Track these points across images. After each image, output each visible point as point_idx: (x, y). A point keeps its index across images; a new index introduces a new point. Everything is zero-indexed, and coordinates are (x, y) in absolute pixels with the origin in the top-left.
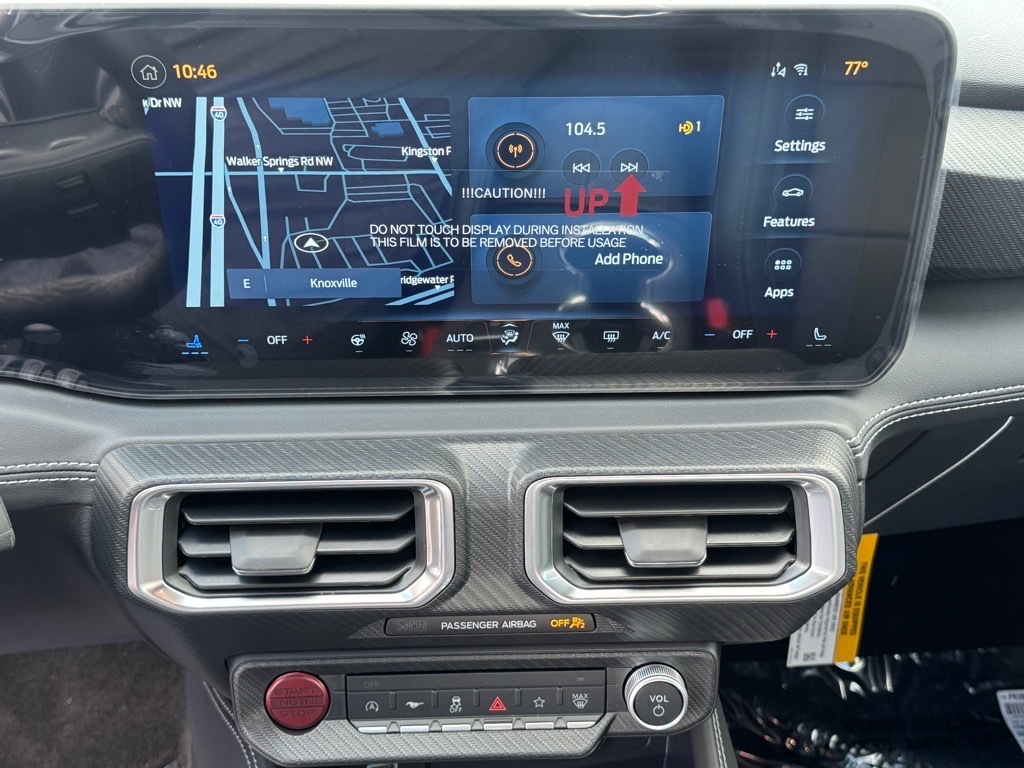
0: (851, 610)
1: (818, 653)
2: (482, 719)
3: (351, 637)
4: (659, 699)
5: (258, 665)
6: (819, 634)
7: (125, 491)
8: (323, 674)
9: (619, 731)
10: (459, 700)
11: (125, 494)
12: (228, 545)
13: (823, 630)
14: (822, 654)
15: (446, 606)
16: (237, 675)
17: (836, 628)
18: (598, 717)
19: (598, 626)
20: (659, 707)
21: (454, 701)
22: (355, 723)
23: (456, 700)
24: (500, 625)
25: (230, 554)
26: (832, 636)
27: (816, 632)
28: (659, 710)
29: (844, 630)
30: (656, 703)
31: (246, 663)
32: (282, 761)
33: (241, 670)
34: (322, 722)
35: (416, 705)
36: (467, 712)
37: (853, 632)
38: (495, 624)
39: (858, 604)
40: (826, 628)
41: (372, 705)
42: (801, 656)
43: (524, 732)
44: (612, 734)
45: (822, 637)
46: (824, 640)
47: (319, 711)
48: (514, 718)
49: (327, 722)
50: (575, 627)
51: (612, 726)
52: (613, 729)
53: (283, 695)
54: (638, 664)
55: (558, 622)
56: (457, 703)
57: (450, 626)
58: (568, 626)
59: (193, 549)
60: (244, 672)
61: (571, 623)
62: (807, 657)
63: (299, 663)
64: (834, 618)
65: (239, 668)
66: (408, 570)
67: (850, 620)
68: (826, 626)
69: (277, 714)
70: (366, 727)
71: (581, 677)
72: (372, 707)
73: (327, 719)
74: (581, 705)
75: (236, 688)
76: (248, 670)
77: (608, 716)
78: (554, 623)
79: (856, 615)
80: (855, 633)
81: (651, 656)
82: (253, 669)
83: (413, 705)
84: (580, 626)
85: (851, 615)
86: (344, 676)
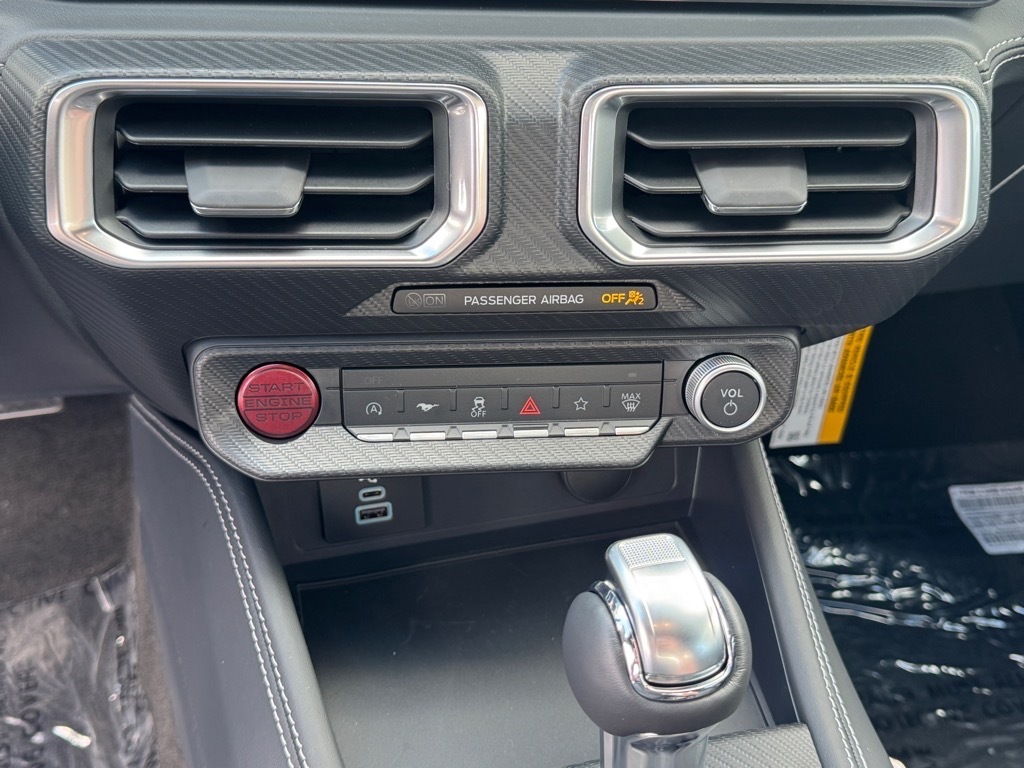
0: (842, 384)
1: (803, 432)
2: (510, 425)
3: (348, 314)
4: (732, 393)
5: (227, 353)
6: (805, 412)
7: (40, 91)
8: (312, 367)
9: (676, 439)
10: (482, 402)
11: (39, 93)
12: (182, 177)
13: (810, 407)
14: (807, 433)
15: (474, 268)
16: (199, 365)
17: (824, 404)
18: (652, 421)
19: (660, 304)
20: (731, 403)
21: (476, 402)
22: (354, 430)
23: (480, 401)
24: (539, 300)
25: (186, 190)
26: (820, 413)
27: (803, 409)
28: (731, 408)
29: (832, 407)
30: (728, 399)
31: (211, 348)
32: (262, 474)
33: (204, 358)
34: (311, 429)
35: (430, 407)
36: (492, 416)
37: (841, 409)
38: (532, 299)
39: (850, 376)
40: (814, 404)
41: (374, 408)
42: (786, 435)
43: (563, 439)
44: (667, 443)
45: (808, 415)
46: (811, 417)
47: (307, 414)
48: (551, 424)
49: (317, 429)
50: (632, 303)
51: (668, 434)
52: (669, 437)
53: (261, 392)
54: (702, 356)
55: (611, 298)
56: (479, 405)
57: (475, 301)
58: (623, 301)
59: (134, 182)
60: (209, 362)
61: (627, 298)
62: (792, 436)
63: (280, 352)
64: (824, 392)
65: (202, 357)
66: (423, 222)
67: (840, 395)
68: (815, 401)
69: (251, 417)
70: (366, 433)
71: (632, 372)
72: (374, 409)
73: (317, 425)
74: (631, 408)
75: (198, 382)
76: (216, 359)
77: (664, 421)
78: (606, 299)
79: (846, 389)
80: (842, 410)
81: (720, 345)
82: (221, 357)
83: (426, 407)
84: (639, 301)
85: (841, 389)
86: (337, 370)
